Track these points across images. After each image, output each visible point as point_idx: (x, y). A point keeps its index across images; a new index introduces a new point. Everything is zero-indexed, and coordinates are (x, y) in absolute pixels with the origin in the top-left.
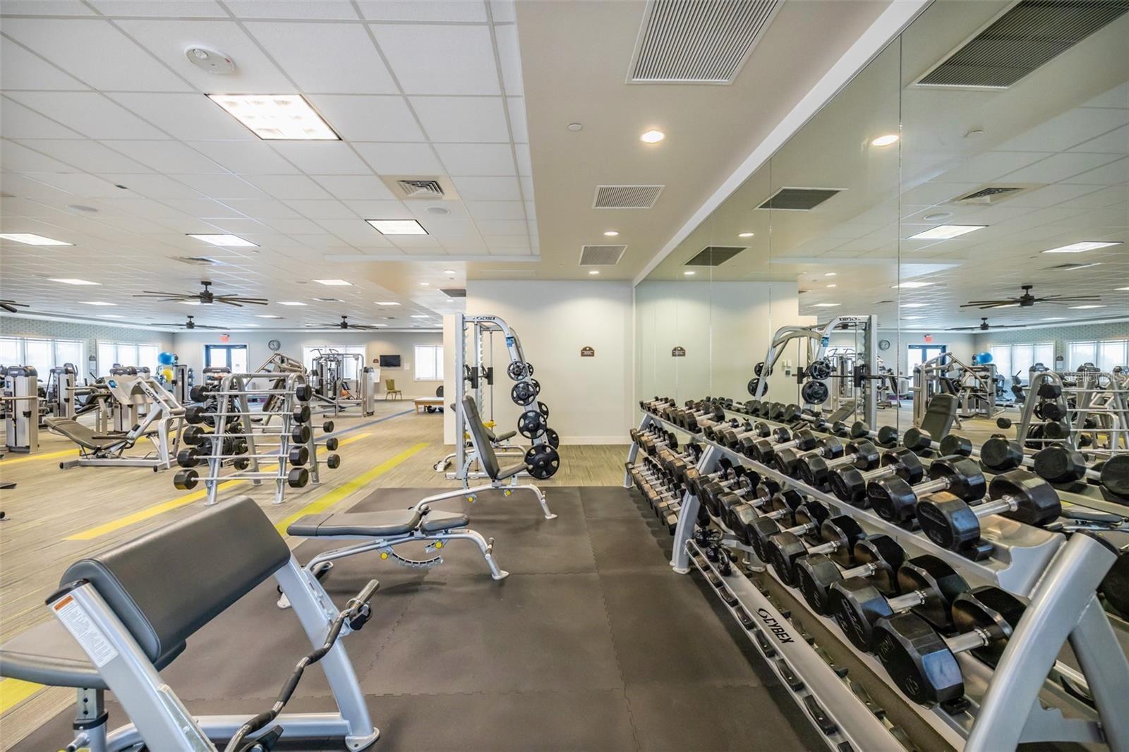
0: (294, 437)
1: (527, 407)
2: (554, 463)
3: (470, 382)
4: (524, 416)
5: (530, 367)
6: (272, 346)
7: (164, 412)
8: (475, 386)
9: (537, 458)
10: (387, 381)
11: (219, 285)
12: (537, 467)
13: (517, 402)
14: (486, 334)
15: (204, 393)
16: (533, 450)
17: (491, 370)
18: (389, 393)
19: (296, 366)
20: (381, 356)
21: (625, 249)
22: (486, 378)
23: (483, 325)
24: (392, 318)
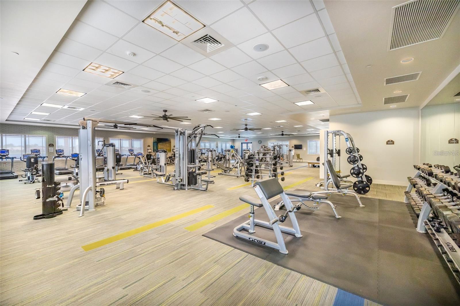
0: (273, 170)
1: (354, 165)
2: (367, 189)
3: (330, 155)
4: (353, 169)
5: (358, 149)
6: (259, 142)
7: (239, 162)
8: (332, 156)
9: (359, 185)
10: (297, 155)
11: (249, 125)
12: (359, 189)
13: (350, 163)
14: (337, 137)
15: (251, 157)
16: (357, 182)
17: (339, 150)
18: (298, 159)
19: (269, 149)
20: (295, 145)
21: (408, 96)
22: (337, 154)
23: (336, 133)
24: (299, 131)
